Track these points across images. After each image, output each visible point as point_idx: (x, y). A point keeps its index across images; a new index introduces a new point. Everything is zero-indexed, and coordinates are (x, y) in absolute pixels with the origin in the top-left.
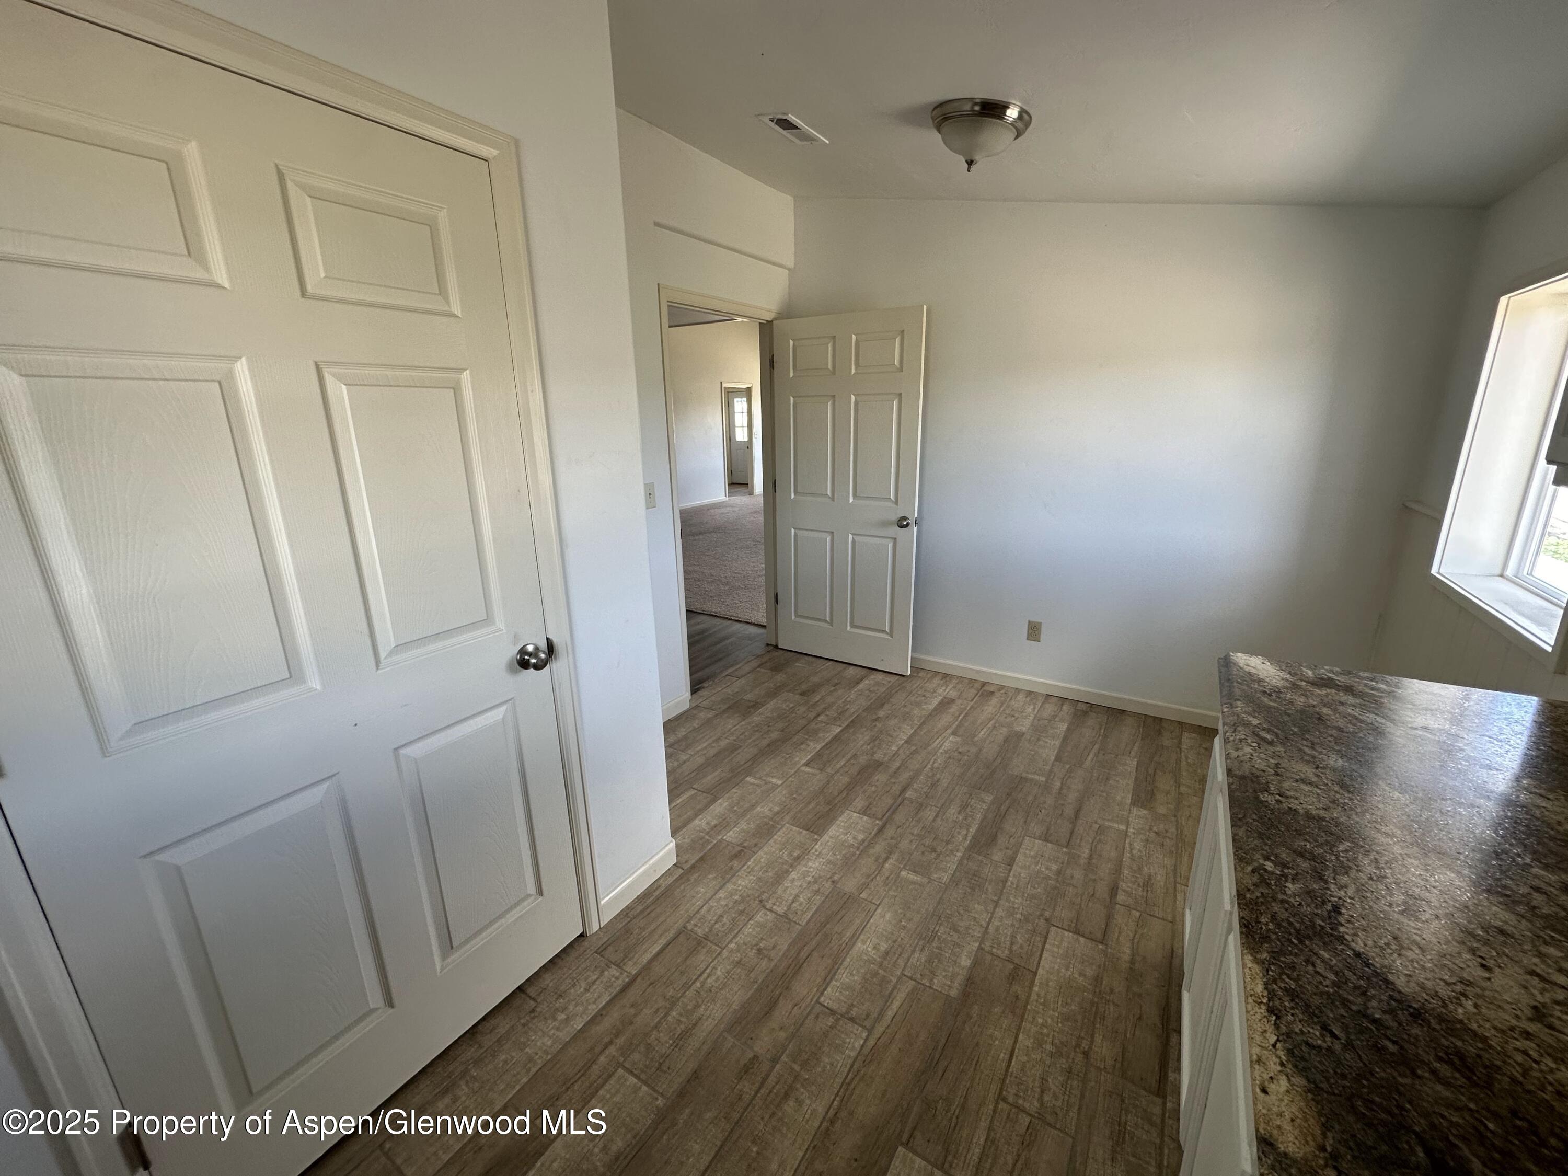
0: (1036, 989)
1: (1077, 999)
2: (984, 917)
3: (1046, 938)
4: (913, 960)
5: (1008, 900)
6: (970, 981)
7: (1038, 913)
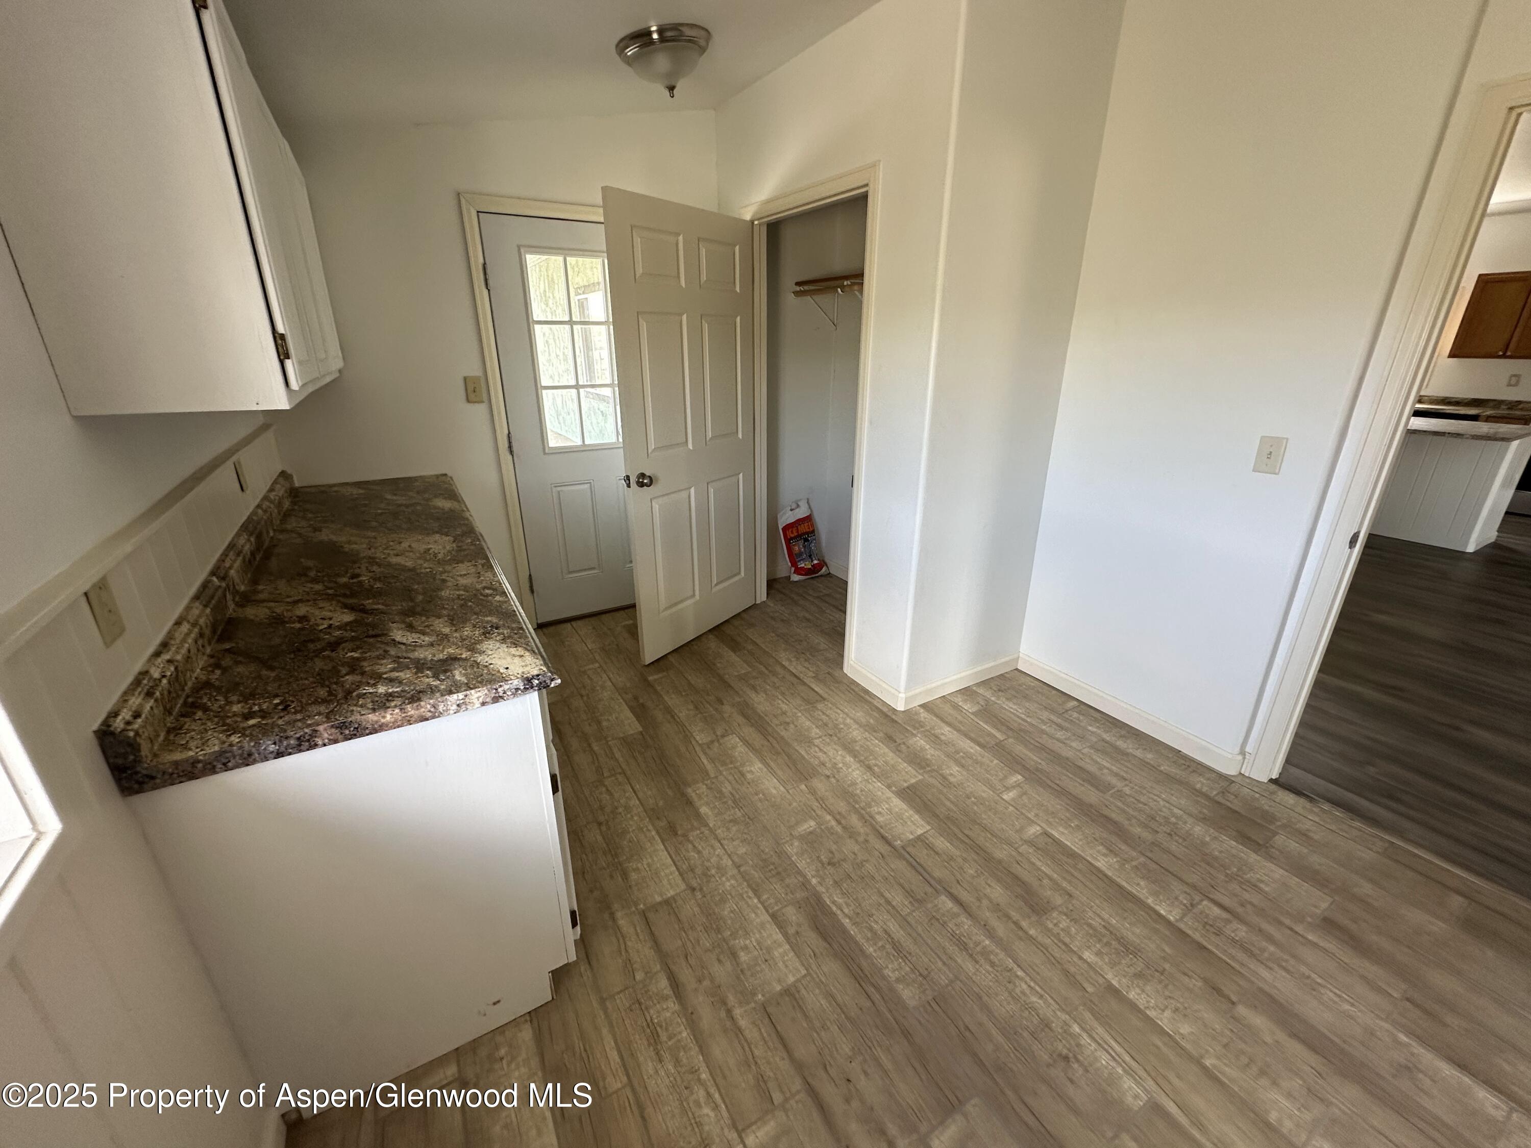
0: (654, 833)
1: (627, 849)
2: (730, 847)
3: (681, 874)
4: (727, 784)
5: (733, 877)
6: (689, 803)
7: (705, 889)
